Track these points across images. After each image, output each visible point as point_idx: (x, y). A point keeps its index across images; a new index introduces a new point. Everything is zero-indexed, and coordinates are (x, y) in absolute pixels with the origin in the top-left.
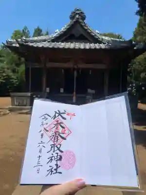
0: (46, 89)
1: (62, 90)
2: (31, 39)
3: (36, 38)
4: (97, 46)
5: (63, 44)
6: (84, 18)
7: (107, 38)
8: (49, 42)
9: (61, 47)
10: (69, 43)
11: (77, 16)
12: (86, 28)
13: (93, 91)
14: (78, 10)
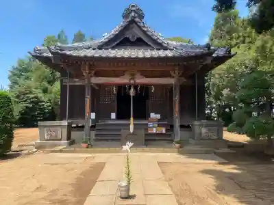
0: (90, 115)
1: (113, 115)
2: (69, 45)
3: (76, 45)
4: (162, 53)
5: (114, 51)
6: (141, 17)
7: (174, 43)
8: (94, 49)
9: (112, 55)
10: (123, 50)
11: (133, 14)
12: (145, 29)
13: (158, 116)
14: (133, 6)
